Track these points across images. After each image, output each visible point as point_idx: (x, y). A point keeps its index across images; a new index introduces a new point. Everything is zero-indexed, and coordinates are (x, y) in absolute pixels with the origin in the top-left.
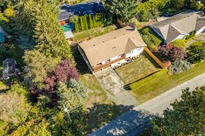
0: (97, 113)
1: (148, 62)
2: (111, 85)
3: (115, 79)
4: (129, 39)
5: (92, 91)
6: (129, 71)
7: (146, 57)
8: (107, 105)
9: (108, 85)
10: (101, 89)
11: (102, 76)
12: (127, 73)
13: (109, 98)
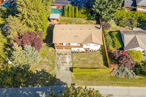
0: (40, 76)
1: (101, 58)
2: (62, 63)
3: (68, 59)
4: (91, 34)
5: (47, 61)
6: (82, 59)
7: (102, 54)
8: (50, 75)
9: (60, 62)
10: (54, 62)
11: (61, 54)
12: (79, 59)
13: (54, 70)
